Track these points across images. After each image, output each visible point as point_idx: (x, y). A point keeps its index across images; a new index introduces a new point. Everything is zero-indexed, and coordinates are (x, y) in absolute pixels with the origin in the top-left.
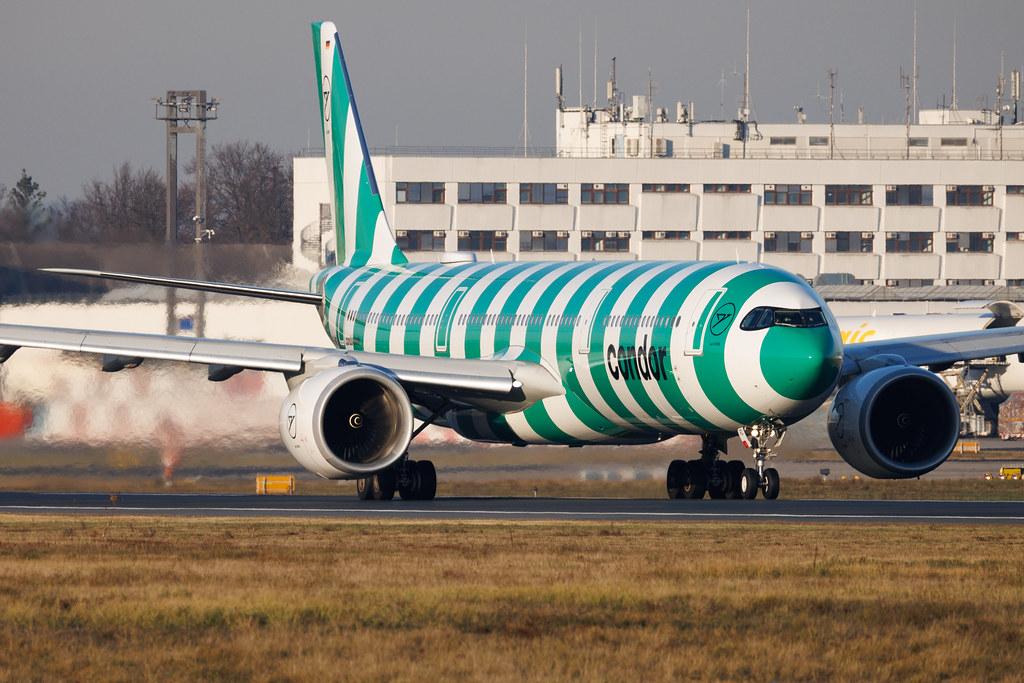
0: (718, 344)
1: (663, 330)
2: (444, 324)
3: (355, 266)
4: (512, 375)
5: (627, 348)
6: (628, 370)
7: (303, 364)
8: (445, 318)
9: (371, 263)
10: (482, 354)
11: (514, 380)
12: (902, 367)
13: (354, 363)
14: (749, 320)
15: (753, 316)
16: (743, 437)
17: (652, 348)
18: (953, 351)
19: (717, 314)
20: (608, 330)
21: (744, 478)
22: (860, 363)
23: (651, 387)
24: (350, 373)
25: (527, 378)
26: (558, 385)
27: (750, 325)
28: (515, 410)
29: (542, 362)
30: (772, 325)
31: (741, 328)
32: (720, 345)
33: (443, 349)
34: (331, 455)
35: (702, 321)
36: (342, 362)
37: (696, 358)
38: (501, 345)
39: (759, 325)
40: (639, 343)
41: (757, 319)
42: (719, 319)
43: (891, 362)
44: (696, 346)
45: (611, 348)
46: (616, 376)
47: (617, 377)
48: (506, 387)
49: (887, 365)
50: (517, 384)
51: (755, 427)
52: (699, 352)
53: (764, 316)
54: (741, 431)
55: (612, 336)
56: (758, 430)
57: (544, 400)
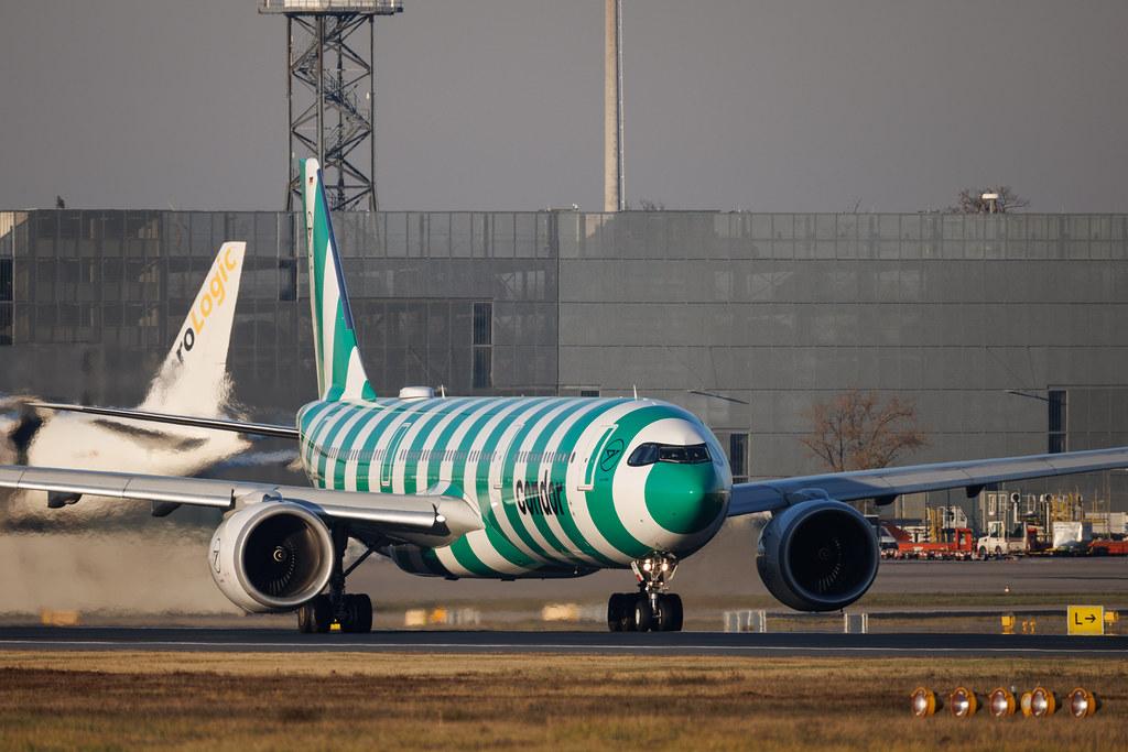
0: (607, 480)
1: (561, 466)
2: (388, 459)
3: (330, 401)
4: (435, 509)
5: (531, 484)
6: (533, 506)
7: (233, 500)
8: (390, 454)
9: (344, 398)
10: (418, 489)
11: (437, 514)
12: (822, 501)
13: (278, 498)
14: (636, 457)
15: (639, 453)
16: (636, 571)
17: (551, 484)
18: (886, 486)
19: (607, 450)
20: (517, 465)
21: (638, 611)
22: (788, 497)
23: (552, 520)
24: (274, 508)
25: (450, 513)
26: (478, 520)
27: (638, 460)
28: (442, 544)
29: (465, 497)
30: (656, 461)
31: (628, 464)
32: (609, 480)
33: (386, 484)
34: (252, 590)
35: (593, 457)
36: (267, 498)
37: (587, 492)
38: (433, 482)
39: (645, 461)
40: (541, 479)
41: (644, 455)
42: (609, 455)
43: (814, 496)
44: (588, 482)
45: (519, 484)
46: (523, 510)
47: (525, 513)
48: (429, 521)
49: (810, 499)
50: (440, 519)
51: (648, 561)
52: (591, 487)
53: (651, 452)
54: (634, 565)
55: (520, 473)
56: (651, 564)
57: (467, 535)
